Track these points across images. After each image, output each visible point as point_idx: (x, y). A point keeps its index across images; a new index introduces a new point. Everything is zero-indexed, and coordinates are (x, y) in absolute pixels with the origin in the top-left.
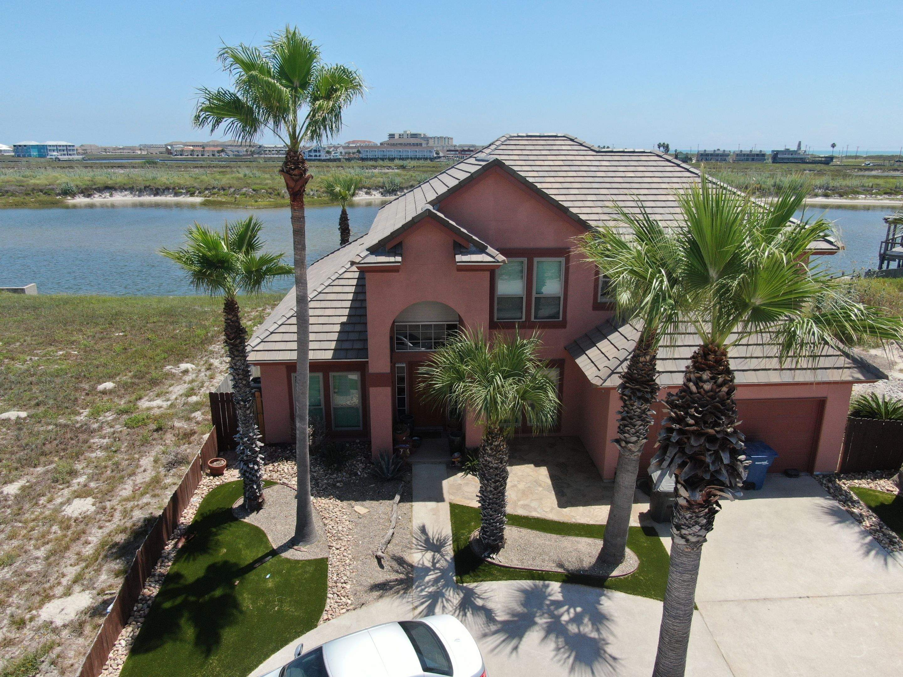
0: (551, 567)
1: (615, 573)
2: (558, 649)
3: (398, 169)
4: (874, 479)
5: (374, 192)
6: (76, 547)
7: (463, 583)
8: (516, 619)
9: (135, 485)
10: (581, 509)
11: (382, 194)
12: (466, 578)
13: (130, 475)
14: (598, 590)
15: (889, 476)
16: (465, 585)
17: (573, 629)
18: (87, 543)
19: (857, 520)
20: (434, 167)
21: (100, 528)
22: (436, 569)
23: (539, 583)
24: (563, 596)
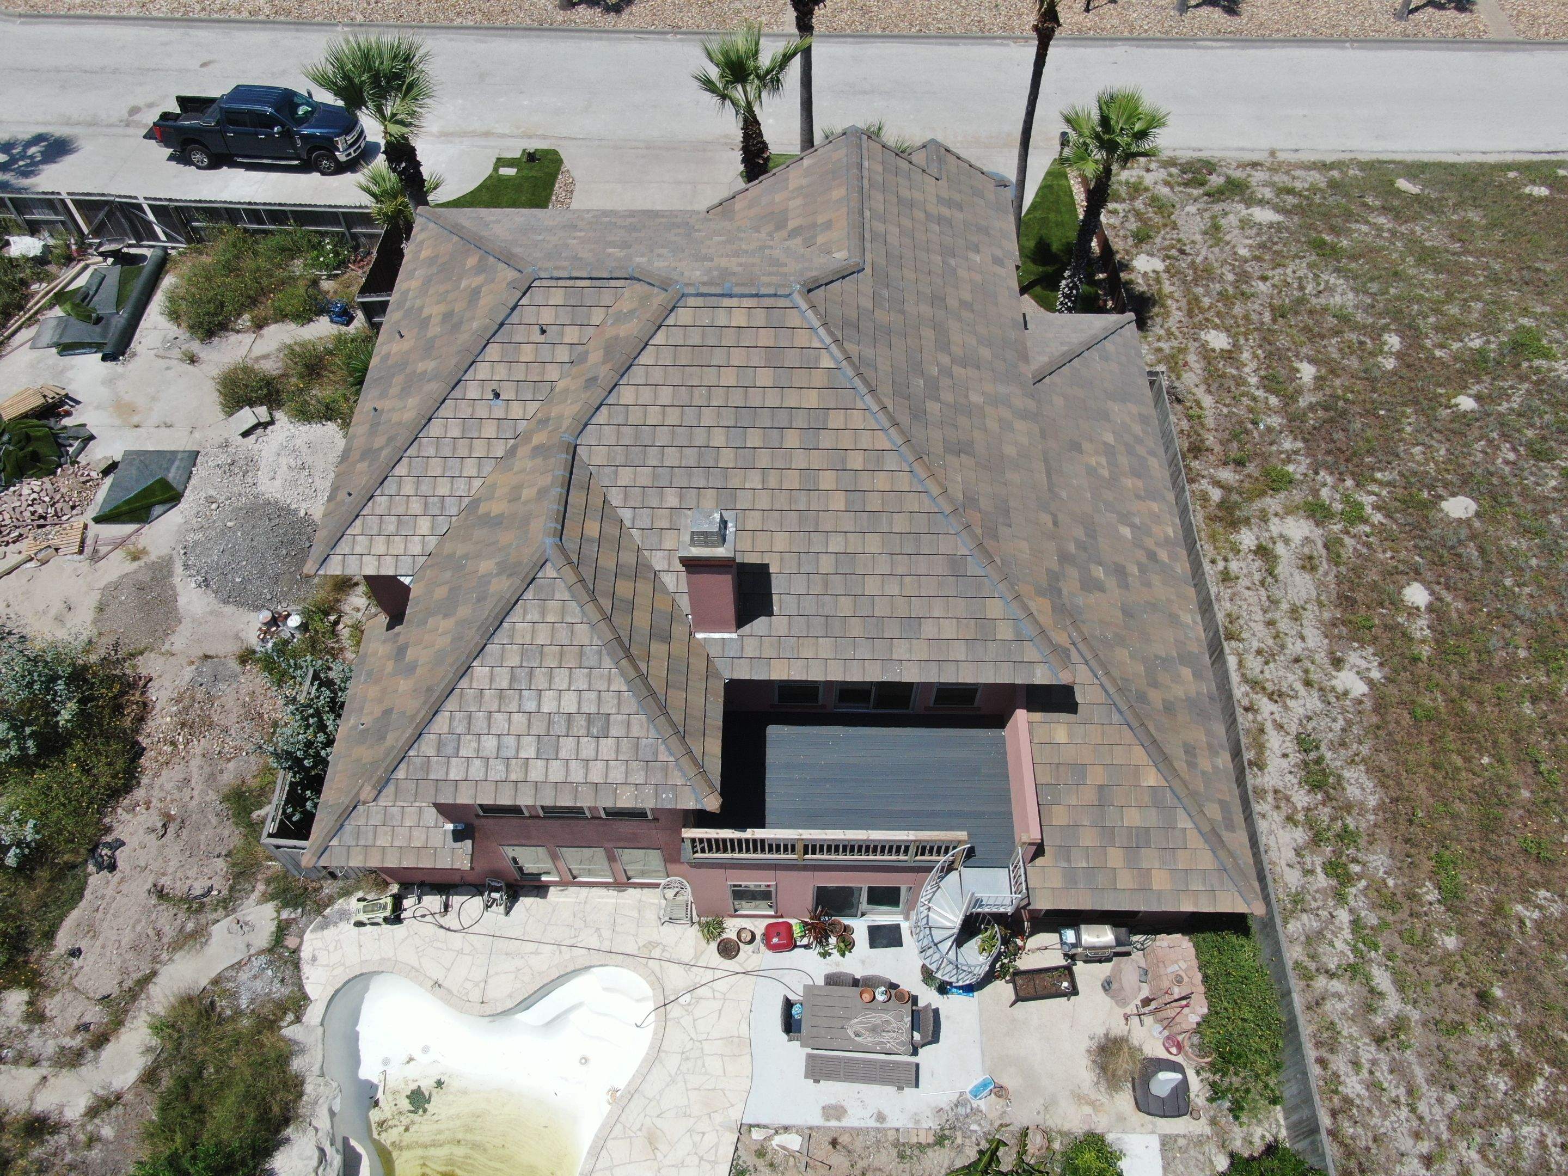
18: (1179, 309)
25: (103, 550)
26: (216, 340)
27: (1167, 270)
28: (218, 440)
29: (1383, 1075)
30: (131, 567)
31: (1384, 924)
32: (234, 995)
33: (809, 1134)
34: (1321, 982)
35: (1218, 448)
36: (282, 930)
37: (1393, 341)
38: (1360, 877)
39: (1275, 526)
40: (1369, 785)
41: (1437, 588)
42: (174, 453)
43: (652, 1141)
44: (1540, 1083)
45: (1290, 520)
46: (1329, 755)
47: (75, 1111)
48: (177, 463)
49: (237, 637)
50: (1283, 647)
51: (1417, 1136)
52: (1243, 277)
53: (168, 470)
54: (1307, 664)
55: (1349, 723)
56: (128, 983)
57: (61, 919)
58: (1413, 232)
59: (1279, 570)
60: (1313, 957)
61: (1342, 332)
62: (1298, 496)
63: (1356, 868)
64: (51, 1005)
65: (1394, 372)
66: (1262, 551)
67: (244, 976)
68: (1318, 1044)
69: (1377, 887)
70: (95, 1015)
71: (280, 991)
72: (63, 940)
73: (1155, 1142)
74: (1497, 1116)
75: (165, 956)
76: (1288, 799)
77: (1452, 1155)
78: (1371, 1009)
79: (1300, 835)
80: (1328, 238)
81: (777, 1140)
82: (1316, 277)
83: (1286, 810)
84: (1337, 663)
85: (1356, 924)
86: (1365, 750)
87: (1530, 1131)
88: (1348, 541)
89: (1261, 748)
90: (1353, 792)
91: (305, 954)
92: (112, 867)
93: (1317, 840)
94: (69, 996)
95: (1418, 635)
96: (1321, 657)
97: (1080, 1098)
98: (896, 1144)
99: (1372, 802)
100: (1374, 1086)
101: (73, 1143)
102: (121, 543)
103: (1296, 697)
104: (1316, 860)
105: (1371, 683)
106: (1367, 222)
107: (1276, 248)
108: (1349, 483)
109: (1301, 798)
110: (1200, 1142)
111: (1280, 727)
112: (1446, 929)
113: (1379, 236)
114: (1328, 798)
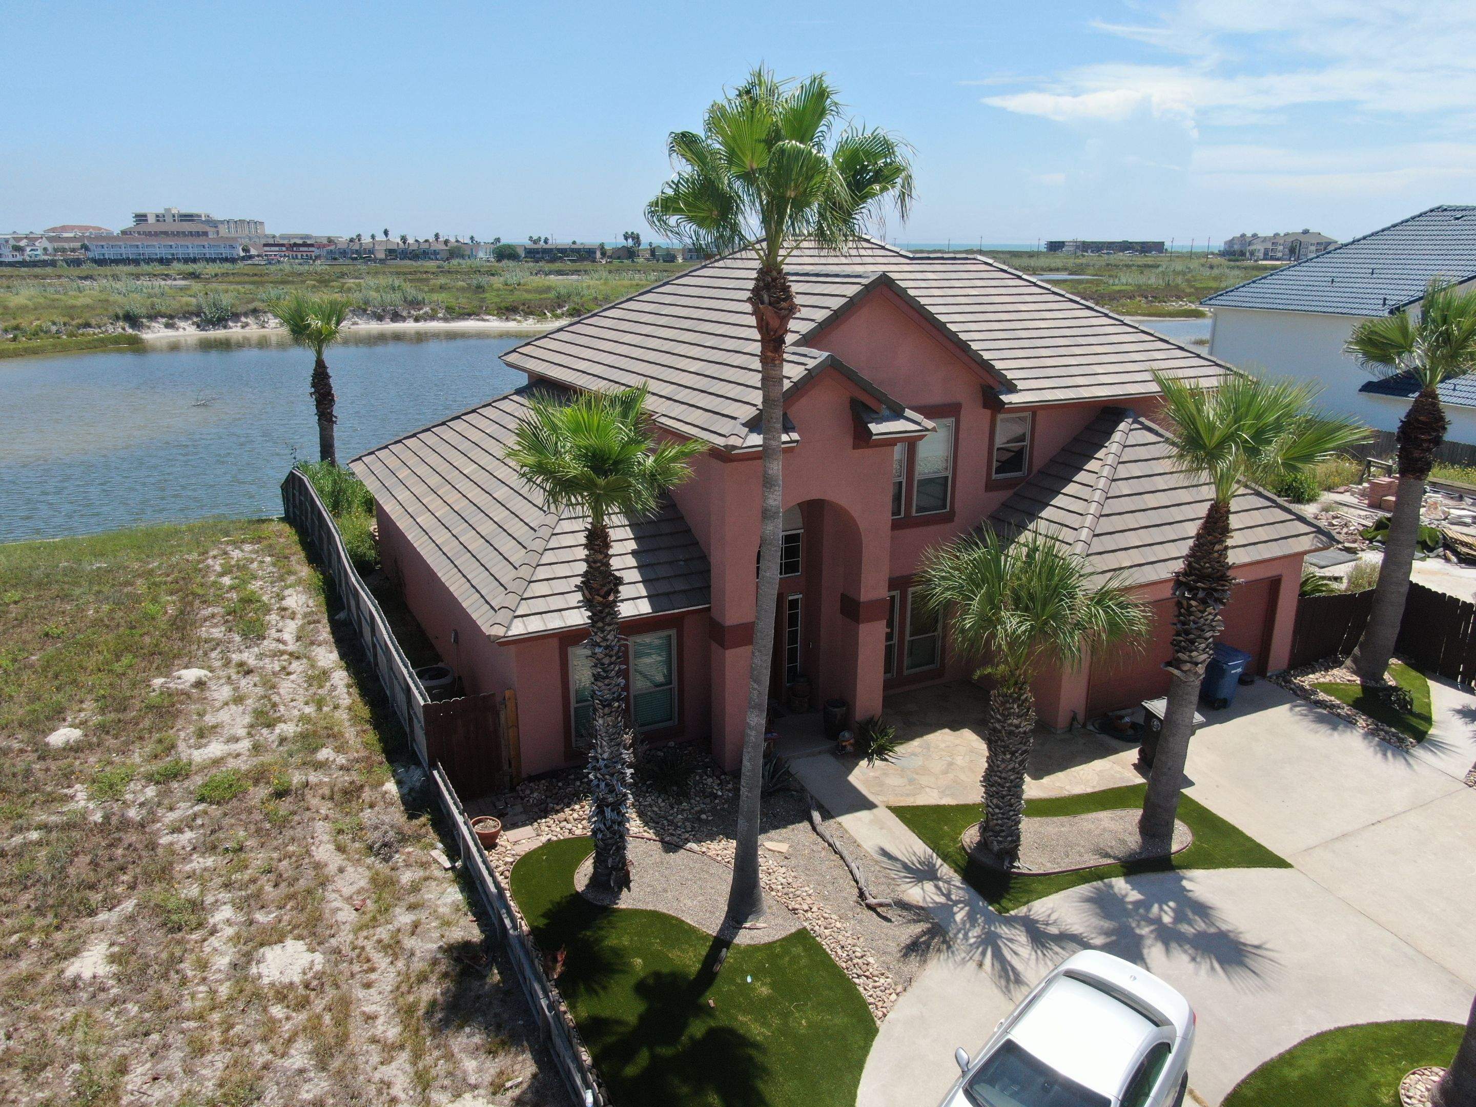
0: (1092, 861)
1: (1175, 848)
2: (1193, 959)
3: (184, 278)
4: (1326, 670)
5: (182, 324)
7: (1008, 911)
8: (1114, 938)
9: (349, 899)
10: (1060, 775)
11: (198, 326)
12: (1005, 903)
13: (323, 884)
14: (1171, 875)
15: (1339, 664)
16: (1012, 913)
17: (1187, 930)
18: (370, 1017)
19: (1351, 722)
20: (256, 275)
21: (368, 986)
22: (956, 903)
23: (1098, 884)
24: (1140, 892)
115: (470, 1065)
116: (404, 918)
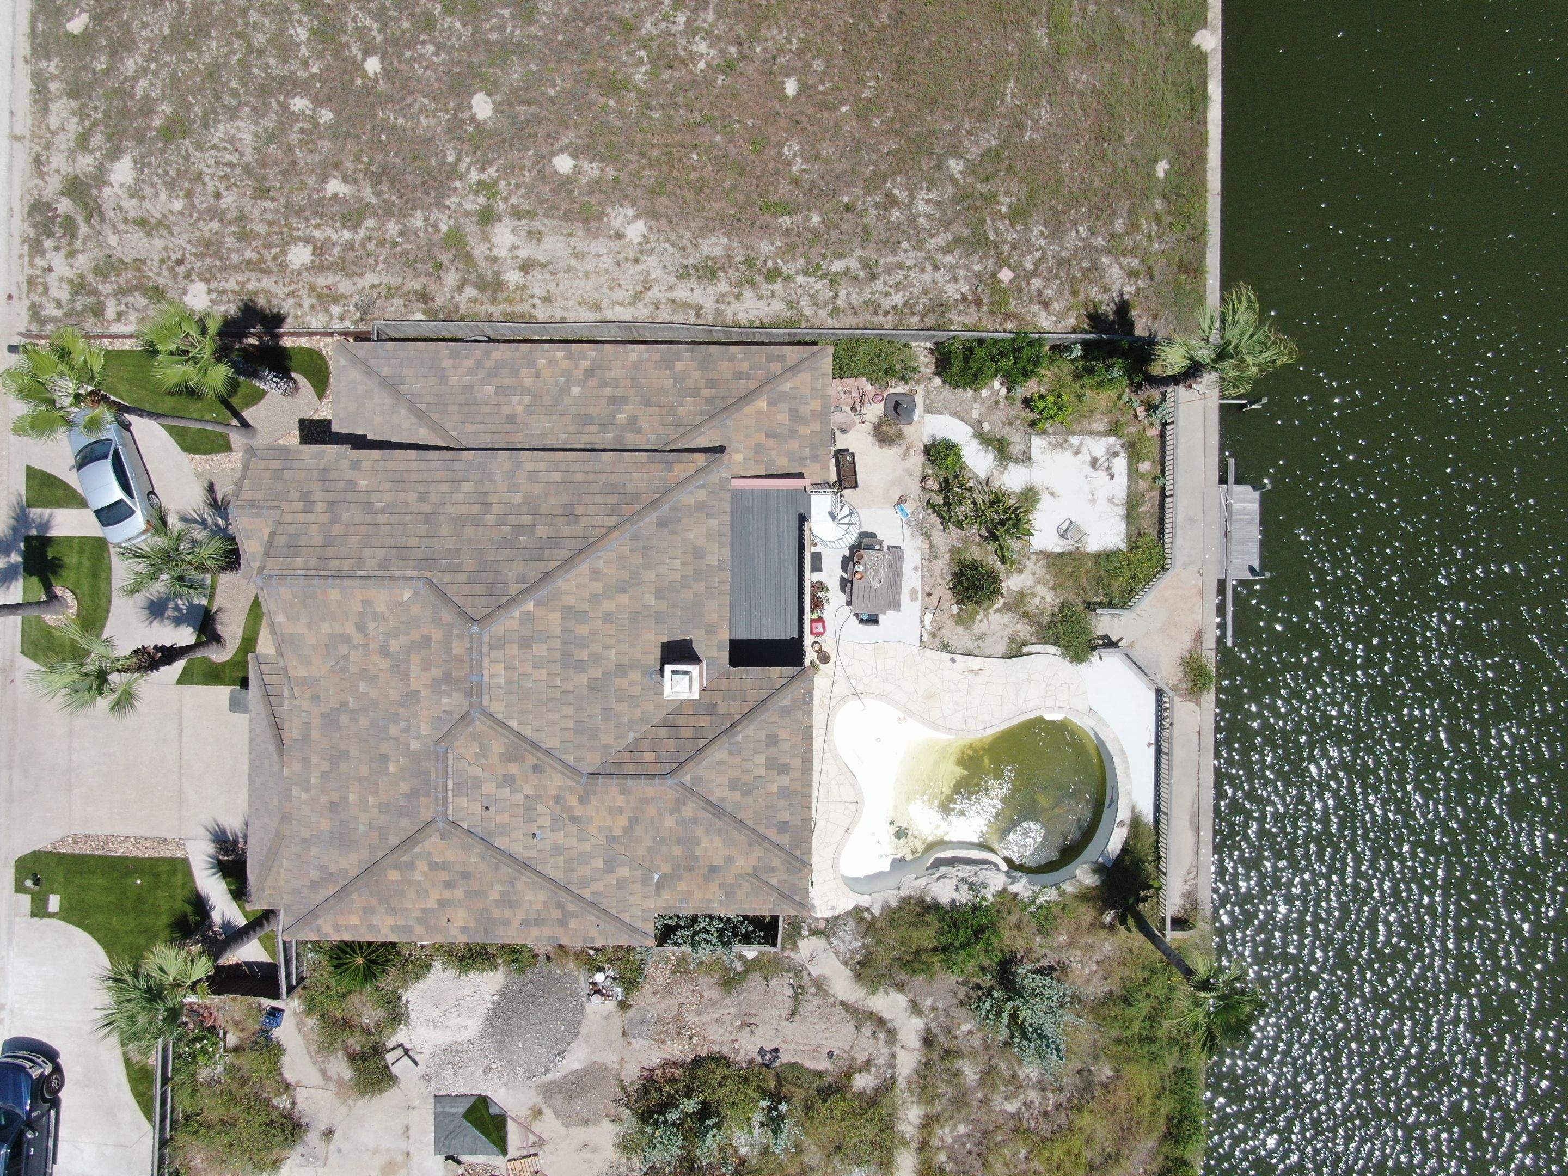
6: (253, 275)
17: (171, 605)
18: (259, 280)
25: (532, 1138)
26: (304, 1121)
27: (207, 281)
28: (423, 1084)
29: (892, 280)
30: (548, 1113)
31: (805, 255)
32: (854, 952)
33: (924, 609)
34: (840, 302)
35: (423, 280)
36: (815, 932)
37: (299, 104)
38: (776, 263)
39: (502, 253)
40: (713, 239)
41: (557, 147)
42: (436, 1116)
43: (930, 696)
44: (896, 191)
45: (496, 240)
46: (691, 261)
47: (918, 1023)
48: (447, 1110)
49: (607, 1017)
50: (607, 271)
51: (923, 270)
52: (214, 213)
53: (454, 1115)
54: (621, 257)
55: (668, 240)
56: (848, 1017)
57: (809, 1071)
58: (148, 40)
59: (542, 259)
60: (826, 304)
61: (289, 145)
62: (470, 227)
63: (770, 263)
64: (861, 1058)
65: (338, 113)
66: (525, 267)
67: (842, 949)
68: (876, 313)
69: (781, 252)
70: (866, 1031)
71: (852, 924)
72: (823, 1065)
73: (928, 416)
74: (913, 221)
75: (831, 1000)
76: (723, 295)
77: (933, 253)
78: (856, 278)
79: (748, 293)
80: (157, 122)
81: (928, 626)
82: (214, 147)
83: (731, 299)
84: (619, 236)
85: (806, 273)
86: (688, 235)
87: (921, 206)
88: (514, 200)
89: (686, 305)
90: (718, 251)
91: (829, 914)
92: (776, 1050)
93: (751, 283)
94: (856, 1049)
95: (597, 173)
96: (615, 245)
97: (905, 455)
98: (929, 560)
99: (724, 240)
100: (897, 286)
101: (936, 1018)
102: (527, 1128)
103: (648, 273)
104: (765, 288)
105: (637, 217)
106: (135, 79)
107: (173, 173)
108: (457, 184)
109: (723, 287)
110: (927, 392)
111: (670, 288)
112: (808, 218)
113: (155, 74)
114: (722, 268)
115: (222, 308)
116: (307, 303)
